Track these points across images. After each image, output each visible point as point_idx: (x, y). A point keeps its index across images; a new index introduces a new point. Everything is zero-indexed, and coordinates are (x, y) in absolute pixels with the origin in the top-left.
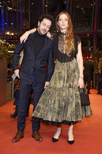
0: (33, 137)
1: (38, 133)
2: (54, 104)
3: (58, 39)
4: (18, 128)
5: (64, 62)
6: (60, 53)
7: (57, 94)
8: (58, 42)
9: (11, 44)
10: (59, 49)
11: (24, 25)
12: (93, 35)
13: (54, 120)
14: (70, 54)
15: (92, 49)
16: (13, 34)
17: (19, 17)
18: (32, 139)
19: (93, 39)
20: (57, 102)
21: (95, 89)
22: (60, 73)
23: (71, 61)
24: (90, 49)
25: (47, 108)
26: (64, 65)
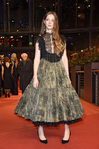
26: (54, 65)
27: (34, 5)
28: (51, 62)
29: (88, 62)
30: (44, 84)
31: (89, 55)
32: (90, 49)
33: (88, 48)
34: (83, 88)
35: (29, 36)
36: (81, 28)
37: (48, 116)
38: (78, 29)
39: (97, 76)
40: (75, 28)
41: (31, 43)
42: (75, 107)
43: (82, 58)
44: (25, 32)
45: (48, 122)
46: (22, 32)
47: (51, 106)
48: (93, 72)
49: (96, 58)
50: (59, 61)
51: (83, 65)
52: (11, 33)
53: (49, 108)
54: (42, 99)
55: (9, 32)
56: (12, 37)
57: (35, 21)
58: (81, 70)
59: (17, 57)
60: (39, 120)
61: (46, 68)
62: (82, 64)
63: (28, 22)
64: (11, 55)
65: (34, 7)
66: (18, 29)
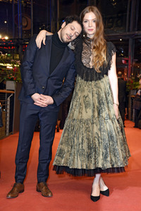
0: (38, 190)
1: (46, 185)
2: (82, 143)
3: (82, 46)
4: (16, 178)
5: (91, 81)
6: (85, 67)
7: (84, 129)
8: (82, 50)
9: (4, 53)
10: (84, 61)
11: (25, 24)
12: (128, 40)
13: (85, 168)
14: (100, 69)
15: (127, 61)
16: (7, 38)
17: (16, 13)
18: (37, 194)
19: (128, 45)
20: (86, 140)
21: (132, 120)
22: (85, 97)
23: (100, 79)
24: (123, 61)
25: (73, 150)
30: (73, 114)
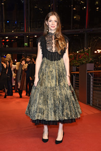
6: (50, 52)
22: (51, 72)
26: (54, 63)
27: (29, 6)
28: (52, 60)
29: (83, 63)
30: (45, 83)
31: (84, 56)
32: (86, 50)
33: (84, 49)
34: (78, 89)
35: (24, 37)
36: (76, 29)
37: (50, 115)
38: (74, 30)
39: (92, 77)
40: (70, 29)
41: (26, 44)
42: (70, 107)
43: (77, 59)
44: (20, 33)
45: (49, 120)
46: (18, 33)
47: (52, 104)
48: (88, 73)
49: (91, 59)
50: (60, 59)
51: (78, 66)
52: (7, 33)
53: (50, 106)
54: (42, 98)
55: (4, 33)
56: (7, 38)
57: (30, 22)
58: (77, 71)
59: (12, 58)
60: (39, 118)
61: (46, 67)
62: (77, 64)
63: (24, 22)
64: (6, 56)
65: (29, 8)
66: (14, 29)
